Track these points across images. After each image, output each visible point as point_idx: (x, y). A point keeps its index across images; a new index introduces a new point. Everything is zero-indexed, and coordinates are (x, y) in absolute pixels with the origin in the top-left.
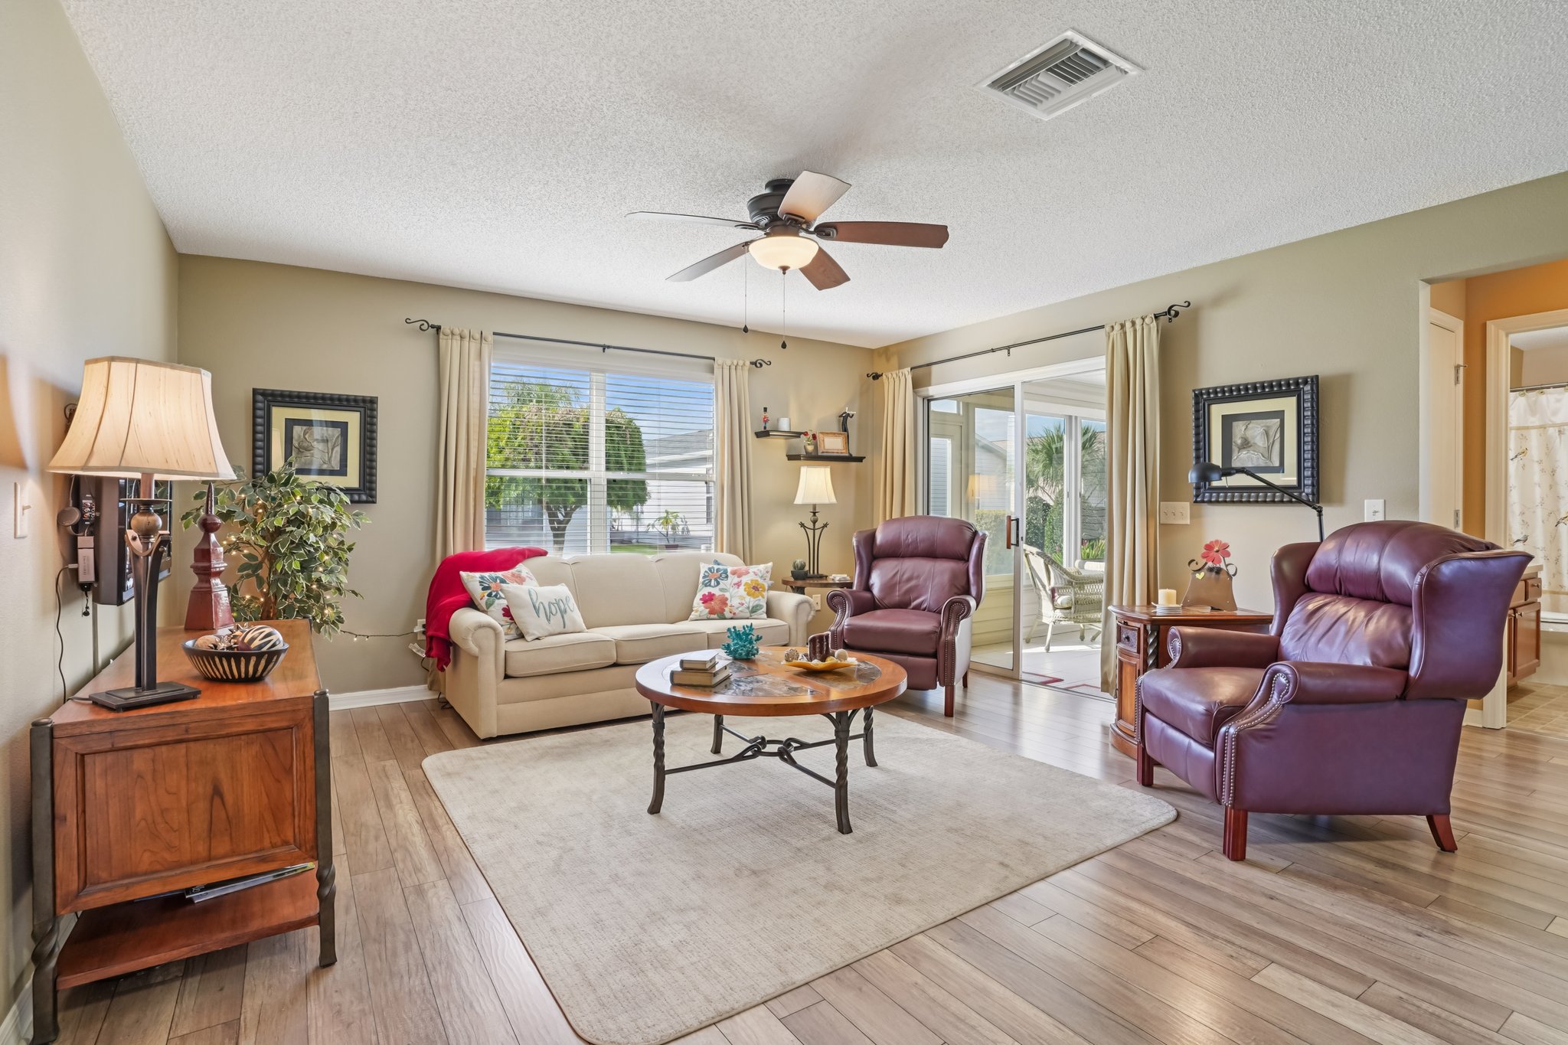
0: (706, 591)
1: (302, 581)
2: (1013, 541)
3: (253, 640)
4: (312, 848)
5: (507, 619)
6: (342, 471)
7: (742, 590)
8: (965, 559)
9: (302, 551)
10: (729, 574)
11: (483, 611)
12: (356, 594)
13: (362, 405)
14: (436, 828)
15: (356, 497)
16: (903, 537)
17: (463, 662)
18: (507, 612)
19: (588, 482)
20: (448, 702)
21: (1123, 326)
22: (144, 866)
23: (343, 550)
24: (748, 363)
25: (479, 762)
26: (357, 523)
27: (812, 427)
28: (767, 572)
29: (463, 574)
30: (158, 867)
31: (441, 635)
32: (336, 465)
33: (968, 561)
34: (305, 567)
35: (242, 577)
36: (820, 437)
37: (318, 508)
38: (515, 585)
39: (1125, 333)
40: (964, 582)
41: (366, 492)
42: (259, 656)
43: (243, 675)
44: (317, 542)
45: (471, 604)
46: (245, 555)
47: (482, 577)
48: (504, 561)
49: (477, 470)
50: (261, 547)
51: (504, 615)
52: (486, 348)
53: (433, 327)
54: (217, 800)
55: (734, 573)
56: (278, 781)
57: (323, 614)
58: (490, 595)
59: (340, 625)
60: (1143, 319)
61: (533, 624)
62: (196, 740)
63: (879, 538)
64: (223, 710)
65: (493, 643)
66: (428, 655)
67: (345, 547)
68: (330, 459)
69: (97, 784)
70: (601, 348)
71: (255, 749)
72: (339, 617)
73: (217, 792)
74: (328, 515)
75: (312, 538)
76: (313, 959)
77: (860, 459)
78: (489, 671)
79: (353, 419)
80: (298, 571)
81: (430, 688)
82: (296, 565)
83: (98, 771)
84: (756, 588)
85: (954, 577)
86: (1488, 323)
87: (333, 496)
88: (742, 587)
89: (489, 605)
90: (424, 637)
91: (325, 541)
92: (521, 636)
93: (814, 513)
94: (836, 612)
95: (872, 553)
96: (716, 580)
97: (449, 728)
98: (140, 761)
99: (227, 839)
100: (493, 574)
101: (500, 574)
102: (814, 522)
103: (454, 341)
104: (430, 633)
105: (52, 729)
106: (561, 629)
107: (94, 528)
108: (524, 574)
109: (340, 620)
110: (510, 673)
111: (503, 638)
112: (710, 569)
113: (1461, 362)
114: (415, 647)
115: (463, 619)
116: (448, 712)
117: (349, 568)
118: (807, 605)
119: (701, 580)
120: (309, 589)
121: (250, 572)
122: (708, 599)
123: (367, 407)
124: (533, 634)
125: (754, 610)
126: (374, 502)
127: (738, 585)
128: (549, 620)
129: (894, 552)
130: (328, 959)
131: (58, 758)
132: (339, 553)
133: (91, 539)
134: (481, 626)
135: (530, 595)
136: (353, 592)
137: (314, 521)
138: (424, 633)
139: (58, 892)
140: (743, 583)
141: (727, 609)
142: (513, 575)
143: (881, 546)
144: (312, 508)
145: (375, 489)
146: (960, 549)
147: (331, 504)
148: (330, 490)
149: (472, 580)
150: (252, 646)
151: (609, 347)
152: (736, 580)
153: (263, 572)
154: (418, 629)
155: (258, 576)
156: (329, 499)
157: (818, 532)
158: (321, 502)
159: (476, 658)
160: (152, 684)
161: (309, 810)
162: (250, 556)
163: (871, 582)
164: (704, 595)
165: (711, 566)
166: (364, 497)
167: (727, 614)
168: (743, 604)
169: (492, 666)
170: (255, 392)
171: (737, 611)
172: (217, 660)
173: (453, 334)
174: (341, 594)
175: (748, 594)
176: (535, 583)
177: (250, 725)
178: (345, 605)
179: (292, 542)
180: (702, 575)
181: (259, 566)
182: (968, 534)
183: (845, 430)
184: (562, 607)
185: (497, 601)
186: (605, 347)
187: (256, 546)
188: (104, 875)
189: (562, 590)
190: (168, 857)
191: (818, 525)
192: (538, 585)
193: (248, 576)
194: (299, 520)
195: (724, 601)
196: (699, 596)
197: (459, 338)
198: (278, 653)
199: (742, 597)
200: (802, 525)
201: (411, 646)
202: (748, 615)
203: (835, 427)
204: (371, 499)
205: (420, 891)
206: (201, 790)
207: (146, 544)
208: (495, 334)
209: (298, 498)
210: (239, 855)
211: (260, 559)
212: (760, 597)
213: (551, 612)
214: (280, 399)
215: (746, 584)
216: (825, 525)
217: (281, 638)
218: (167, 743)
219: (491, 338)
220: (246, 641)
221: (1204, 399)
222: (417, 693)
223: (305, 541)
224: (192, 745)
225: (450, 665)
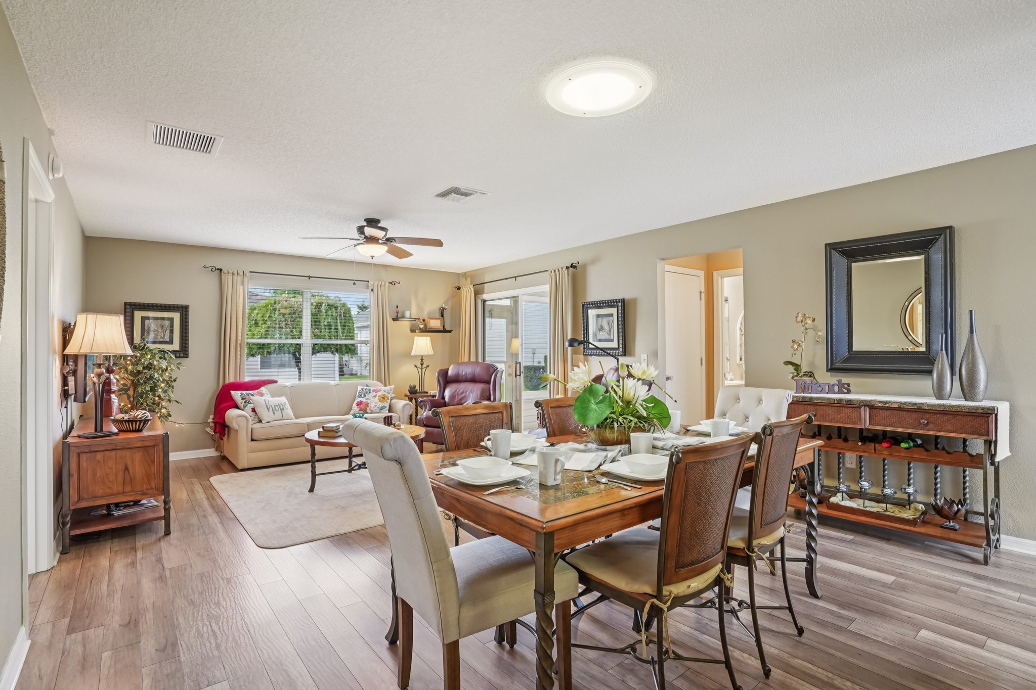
0: (358, 400)
1: (151, 396)
2: (518, 373)
3: (138, 415)
4: (162, 491)
5: (254, 413)
6: (171, 342)
7: (376, 399)
8: (489, 383)
9: (151, 382)
10: (371, 391)
11: (242, 410)
12: (178, 402)
13: (181, 309)
14: (214, 499)
15: (178, 355)
16: (460, 372)
17: (232, 434)
18: (254, 410)
19: (302, 346)
20: (225, 457)
21: (555, 271)
22: (100, 494)
23: (171, 381)
24: (387, 284)
25: (237, 478)
26: (179, 368)
27: (425, 315)
28: (391, 390)
29: (232, 392)
30: (105, 495)
31: (220, 421)
32: (167, 339)
33: (490, 384)
34: (153, 389)
35: (120, 394)
36: (427, 320)
37: (159, 361)
38: (259, 397)
39: (556, 274)
40: (488, 394)
41: (183, 352)
42: (141, 421)
43: (134, 429)
44: (159, 377)
45: (236, 406)
46: (121, 384)
47: (242, 394)
48: (255, 386)
49: (241, 340)
50: (130, 380)
51: (252, 411)
52: (246, 279)
53: (218, 269)
54: (126, 472)
55: (374, 391)
56: (149, 465)
57: (161, 412)
58: (245, 402)
59: (169, 418)
60: (562, 269)
61: (266, 415)
62: (119, 449)
63: (450, 373)
64: (130, 438)
65: (245, 424)
66: (215, 432)
67: (172, 380)
68: (164, 336)
69: (84, 464)
70: (308, 278)
71: (141, 453)
72: (169, 414)
73: (127, 469)
74: (164, 364)
75: (156, 376)
76: (162, 532)
77: (450, 332)
78: (243, 438)
79: (176, 316)
80: (149, 391)
81: (216, 450)
82: (148, 388)
83: (84, 459)
84: (383, 398)
85: (483, 392)
86: (714, 272)
87: (166, 356)
88: (377, 398)
89: (245, 407)
90: (213, 425)
91: (162, 376)
92: (260, 421)
93: (422, 360)
94: (422, 409)
95: (446, 380)
96: (364, 394)
97: (225, 466)
98: (99, 456)
99: (130, 486)
100: (248, 392)
101: (251, 392)
102: (422, 365)
103: (229, 276)
104: (216, 420)
105: (69, 444)
106: (281, 418)
107: (74, 373)
108: (264, 392)
109: (170, 416)
110: (254, 438)
111: (251, 422)
112: (362, 389)
113: (703, 290)
114: (208, 430)
115: (232, 413)
116: (225, 461)
117: (174, 390)
118: (409, 406)
119: (357, 394)
120: (154, 400)
121: (124, 392)
122: (359, 404)
123: (184, 310)
124: (265, 420)
125: (382, 408)
126: (188, 357)
127: (375, 396)
128: (274, 414)
129: (457, 380)
130: (167, 533)
131: (71, 454)
132: (170, 383)
133: (73, 377)
134: (240, 416)
135: (265, 401)
136: (176, 401)
137: (157, 367)
138: (213, 422)
139: (71, 501)
140: (378, 395)
141: (368, 408)
142: (258, 392)
143: (450, 376)
144: (156, 361)
145: (188, 351)
146: (486, 378)
147: (165, 359)
148: (164, 352)
149: (236, 395)
150: (138, 418)
151: (311, 277)
152: (374, 394)
153: (131, 392)
154: (210, 420)
155: (127, 394)
156: (164, 356)
157: (424, 370)
158: (161, 358)
159: (237, 431)
160: (101, 430)
161: (161, 476)
162: (124, 385)
163: (445, 395)
164: (358, 402)
165: (363, 387)
166: (182, 355)
167: (368, 411)
168: (376, 406)
169: (245, 435)
170: (126, 304)
171: (373, 410)
172: (124, 423)
173: (228, 273)
174: (170, 402)
175: (380, 401)
176: (269, 396)
177: (139, 444)
178: (173, 408)
179: (146, 377)
180: (358, 392)
181: (129, 389)
182: (492, 370)
183: (442, 316)
184: (282, 407)
185: (249, 405)
186: (310, 277)
187: (127, 380)
188: (86, 496)
189: (283, 399)
190: (109, 491)
191: (424, 366)
192: (270, 397)
193: (123, 394)
194: (149, 367)
195: (367, 405)
196: (356, 402)
197: (231, 275)
198: (148, 420)
199: (376, 403)
200: (416, 366)
201: (206, 429)
202: (379, 411)
203: (438, 315)
204: (185, 356)
205: (205, 516)
206: (121, 467)
207: (99, 380)
208: (250, 272)
209: (149, 356)
210: (134, 492)
211: (129, 385)
212: (385, 403)
213: (275, 410)
214: (138, 307)
215: (379, 396)
216: (428, 366)
217: (149, 415)
218: (108, 450)
219: (248, 274)
220: (135, 416)
221: (586, 306)
222: (211, 453)
223: (152, 377)
224: (118, 452)
225: (226, 436)
